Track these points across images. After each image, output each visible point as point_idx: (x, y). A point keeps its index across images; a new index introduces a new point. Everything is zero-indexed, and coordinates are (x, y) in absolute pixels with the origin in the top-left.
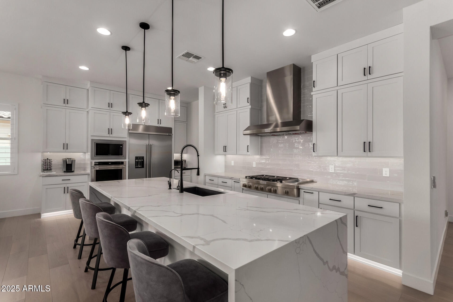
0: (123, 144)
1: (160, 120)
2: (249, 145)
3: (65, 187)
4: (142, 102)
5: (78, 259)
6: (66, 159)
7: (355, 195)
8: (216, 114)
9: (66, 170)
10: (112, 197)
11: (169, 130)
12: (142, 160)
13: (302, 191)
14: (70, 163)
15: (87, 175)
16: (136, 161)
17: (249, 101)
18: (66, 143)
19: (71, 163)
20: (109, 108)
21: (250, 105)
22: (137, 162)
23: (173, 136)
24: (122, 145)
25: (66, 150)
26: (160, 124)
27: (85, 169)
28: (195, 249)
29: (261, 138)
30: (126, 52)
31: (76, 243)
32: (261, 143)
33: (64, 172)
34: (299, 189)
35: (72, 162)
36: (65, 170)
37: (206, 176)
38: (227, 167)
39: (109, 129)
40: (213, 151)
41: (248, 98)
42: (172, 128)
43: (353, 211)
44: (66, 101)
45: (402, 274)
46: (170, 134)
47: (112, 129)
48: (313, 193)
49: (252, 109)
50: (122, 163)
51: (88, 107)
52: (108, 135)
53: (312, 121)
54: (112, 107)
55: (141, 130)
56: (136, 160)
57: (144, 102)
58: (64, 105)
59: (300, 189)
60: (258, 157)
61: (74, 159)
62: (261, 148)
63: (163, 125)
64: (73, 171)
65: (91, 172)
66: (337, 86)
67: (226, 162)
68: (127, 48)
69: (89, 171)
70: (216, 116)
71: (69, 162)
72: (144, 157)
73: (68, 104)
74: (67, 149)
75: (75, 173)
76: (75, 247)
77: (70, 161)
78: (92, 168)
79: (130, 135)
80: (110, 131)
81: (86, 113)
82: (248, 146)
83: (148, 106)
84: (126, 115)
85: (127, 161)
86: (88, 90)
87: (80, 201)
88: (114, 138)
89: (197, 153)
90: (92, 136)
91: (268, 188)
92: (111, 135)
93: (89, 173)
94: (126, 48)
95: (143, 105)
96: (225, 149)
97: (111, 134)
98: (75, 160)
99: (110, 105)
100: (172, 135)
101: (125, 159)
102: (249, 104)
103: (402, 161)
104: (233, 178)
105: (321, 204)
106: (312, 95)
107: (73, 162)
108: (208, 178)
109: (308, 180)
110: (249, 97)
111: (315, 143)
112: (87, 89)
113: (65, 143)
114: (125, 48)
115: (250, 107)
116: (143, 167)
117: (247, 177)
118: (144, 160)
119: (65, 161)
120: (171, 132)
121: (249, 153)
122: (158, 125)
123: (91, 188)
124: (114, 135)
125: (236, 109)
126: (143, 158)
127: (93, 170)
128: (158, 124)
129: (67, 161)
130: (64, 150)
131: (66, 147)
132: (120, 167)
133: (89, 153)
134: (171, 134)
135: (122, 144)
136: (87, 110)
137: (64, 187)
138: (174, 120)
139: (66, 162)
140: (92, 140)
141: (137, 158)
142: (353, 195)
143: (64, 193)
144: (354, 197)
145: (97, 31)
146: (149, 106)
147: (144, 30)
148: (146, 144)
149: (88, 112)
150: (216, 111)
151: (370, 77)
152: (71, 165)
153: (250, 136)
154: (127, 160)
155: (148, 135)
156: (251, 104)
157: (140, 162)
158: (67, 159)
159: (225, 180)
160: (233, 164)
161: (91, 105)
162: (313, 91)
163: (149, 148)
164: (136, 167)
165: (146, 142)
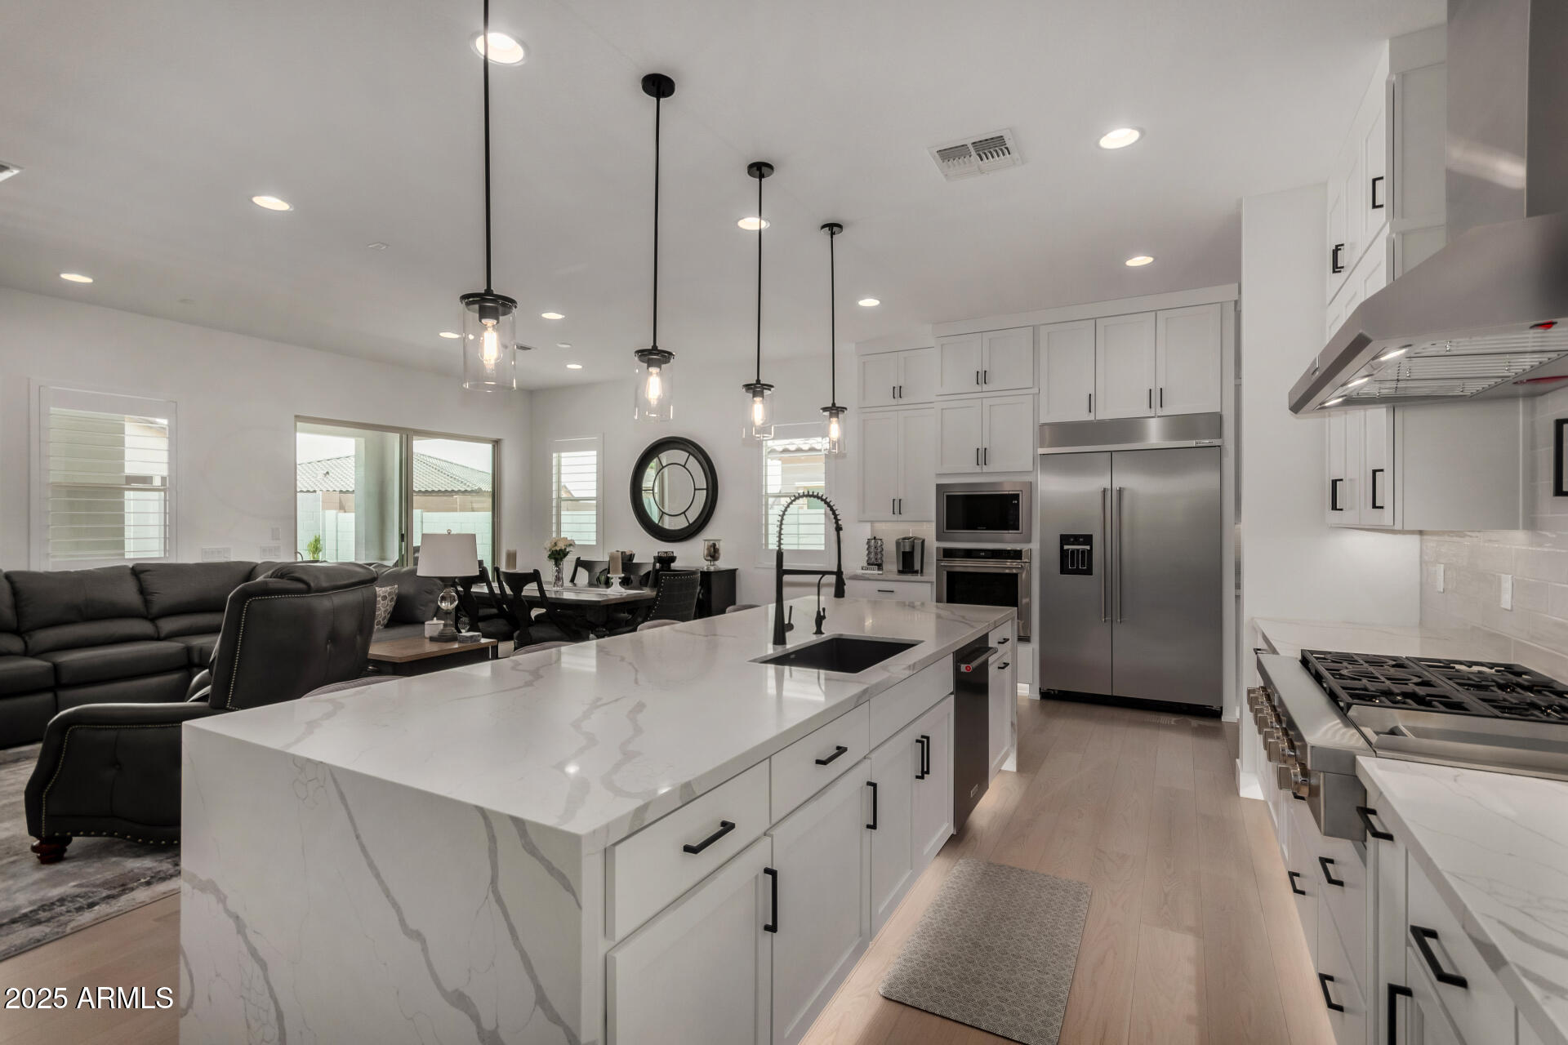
0: (1020, 493)
6: (903, 539)
9: (903, 567)
12: (1087, 547)
14: (908, 549)
15: (929, 584)
16: (1062, 551)
18: (899, 497)
19: (912, 549)
20: (978, 388)
22: (1068, 552)
24: (1016, 497)
25: (900, 515)
33: (899, 572)
35: (913, 546)
36: (901, 569)
39: (978, 449)
44: (898, 393)
47: (986, 449)
50: (1017, 555)
52: (978, 469)
54: (985, 382)
56: (1066, 547)
58: (895, 402)
64: (917, 572)
65: (937, 576)
72: (1091, 536)
73: (900, 397)
74: (901, 512)
78: (940, 567)
79: (1044, 460)
80: (981, 457)
88: (1001, 475)
89: (836, 517)
90: (937, 475)
92: (985, 469)
93: (933, 578)
97: (986, 464)
99: (982, 378)
101: (1029, 541)
107: (915, 547)
113: (895, 498)
116: (1087, 570)
118: (1091, 547)
119: (902, 544)
124: (993, 467)
126: (1088, 539)
129: (906, 544)
130: (895, 515)
131: (897, 506)
132: (1008, 566)
133: (935, 525)
135: (1018, 495)
139: (904, 547)
140: (939, 487)
141: (1065, 539)
148: (1101, 490)
152: (911, 554)
154: (1035, 546)
155: (1110, 454)
163: (1114, 504)
164: (1062, 572)
165: (1103, 482)
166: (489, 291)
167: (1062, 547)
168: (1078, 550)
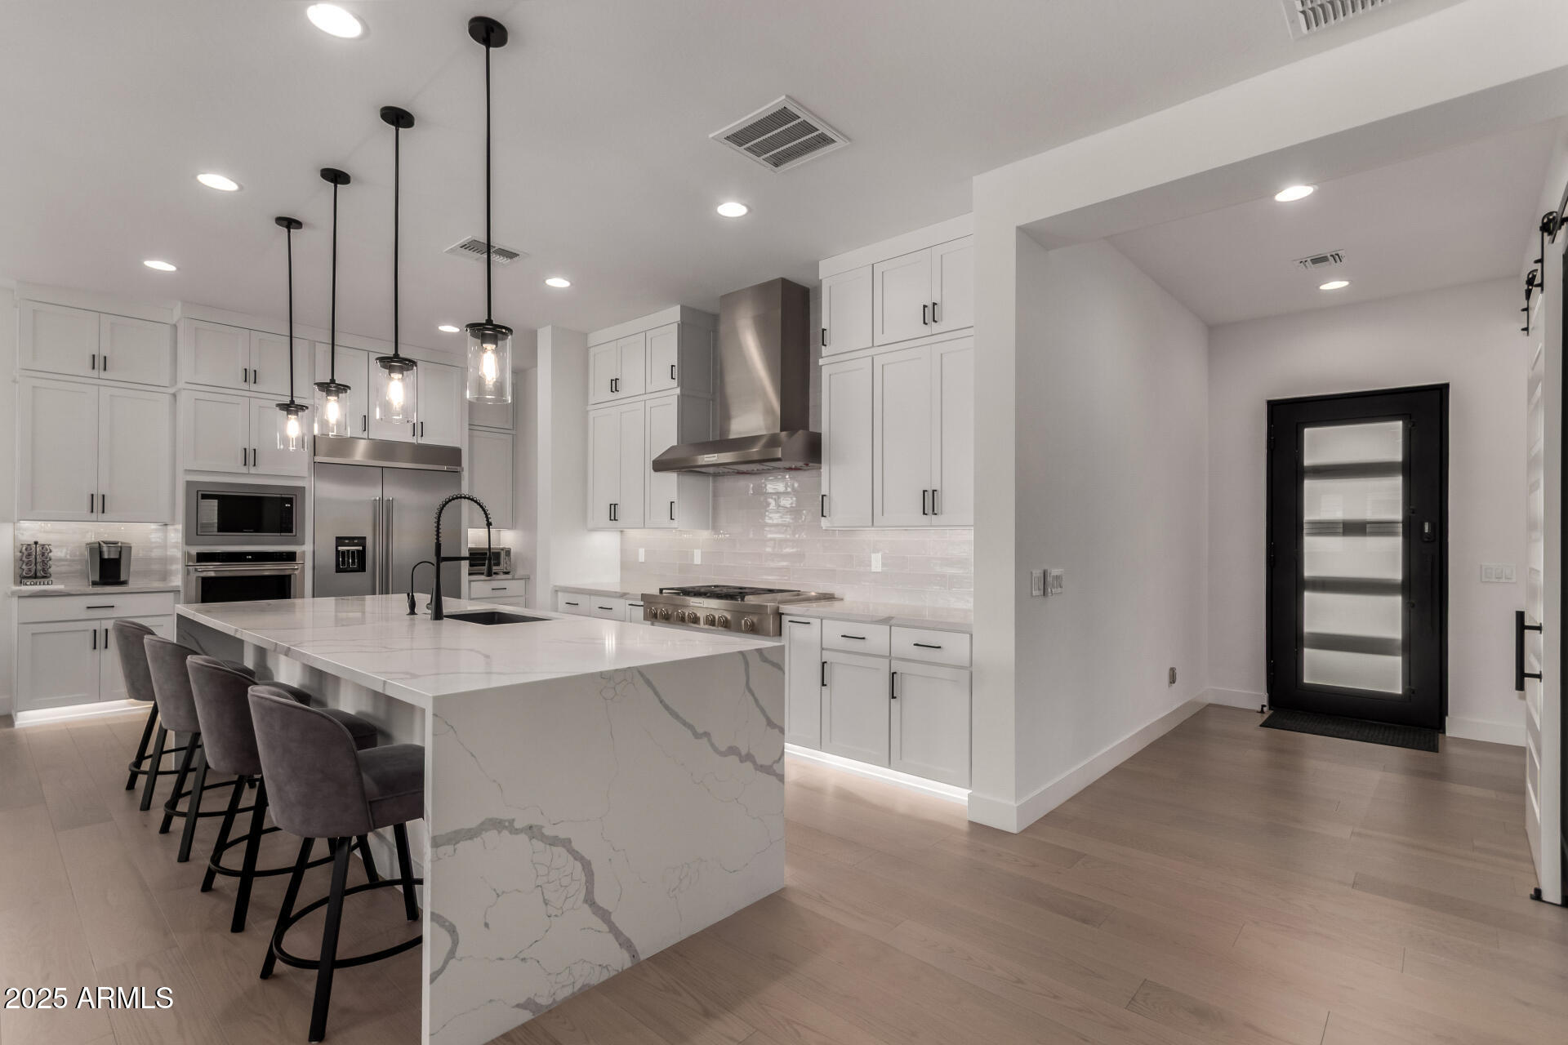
0: (294, 497)
1: (422, 423)
2: (675, 499)
3: (98, 629)
4: (329, 381)
5: (141, 810)
6: (100, 544)
7: (893, 622)
8: (589, 408)
9: (101, 577)
10: (236, 631)
11: (450, 457)
12: (360, 548)
13: (785, 619)
14: (112, 557)
15: (172, 594)
16: (337, 551)
17: (676, 375)
18: (101, 492)
19: (117, 557)
20: (245, 386)
21: (678, 386)
22: (343, 553)
23: (465, 474)
24: (290, 500)
25: (100, 514)
26: (422, 436)
27: (165, 575)
28: (387, 686)
29: (714, 482)
30: (289, 232)
31: (137, 770)
32: (715, 495)
33: (94, 584)
34: (779, 615)
35: (120, 552)
36: (97, 578)
37: (559, 594)
38: (627, 565)
39: (245, 449)
40: (583, 521)
41: (672, 366)
42: (461, 450)
43: (888, 661)
44: (100, 363)
45: (967, 799)
46: (453, 468)
47: (255, 450)
48: (809, 623)
49: (682, 399)
50: (291, 557)
51: (174, 381)
52: (244, 470)
53: (820, 434)
54: (255, 382)
55: (360, 453)
56: (339, 548)
57: (333, 381)
58: (95, 373)
59: (783, 616)
60: (705, 535)
61: (125, 543)
62: (715, 508)
63: (429, 440)
64: (124, 583)
65: (186, 583)
66: (871, 345)
67: (623, 551)
68: (293, 224)
69: (177, 581)
70: (591, 415)
71: (109, 551)
72: (365, 538)
73: (105, 369)
74: (103, 512)
75: (134, 584)
76: (131, 786)
77: (113, 549)
78: (188, 573)
79: (319, 468)
80: (250, 457)
81: (167, 399)
82: (671, 503)
83: (346, 392)
84: (289, 412)
85: (307, 548)
86: (175, 327)
87: (145, 641)
88: (265, 477)
89: (487, 517)
90: (188, 471)
91: (745, 621)
92: (253, 470)
93: (179, 586)
94: (289, 223)
95: (332, 387)
96: (613, 512)
97: (255, 465)
98: (131, 547)
99: (251, 376)
100: (463, 470)
101: (302, 543)
102: (675, 383)
103: (970, 535)
104: (628, 594)
105: (827, 649)
106: (821, 366)
107: (123, 552)
108: (563, 598)
109: (813, 594)
110: (676, 364)
111: (827, 493)
112: (171, 325)
113: (95, 493)
114: (285, 223)
115: (678, 391)
116: (362, 568)
117: (664, 591)
118: (364, 548)
119: (96, 549)
120: (459, 463)
121: (675, 524)
122: (413, 440)
123: (180, 617)
124: (261, 469)
125: (641, 398)
126: (362, 541)
127: (194, 576)
128: (414, 435)
129: (105, 549)
130: (94, 514)
131: (98, 505)
132: (283, 568)
133: (180, 527)
134: (459, 469)
135: (292, 499)
136: (172, 390)
137: (95, 631)
138: (470, 425)
139: (101, 553)
140: (189, 484)
141: (340, 541)
142: (887, 621)
143: (95, 648)
144: (891, 627)
145: (198, 181)
146: (349, 391)
147: (333, 184)
148: (373, 499)
149: (174, 395)
150: (592, 400)
151: (935, 328)
152: (116, 563)
153: (678, 475)
155: (381, 469)
156: (681, 384)
157: (353, 552)
158: (102, 543)
159: (606, 603)
160: (642, 558)
161: (185, 374)
162: (823, 355)
163: (384, 513)
164: (338, 570)
165: (374, 493)
166: (489, 321)
167: (337, 548)
168: (348, 551)
